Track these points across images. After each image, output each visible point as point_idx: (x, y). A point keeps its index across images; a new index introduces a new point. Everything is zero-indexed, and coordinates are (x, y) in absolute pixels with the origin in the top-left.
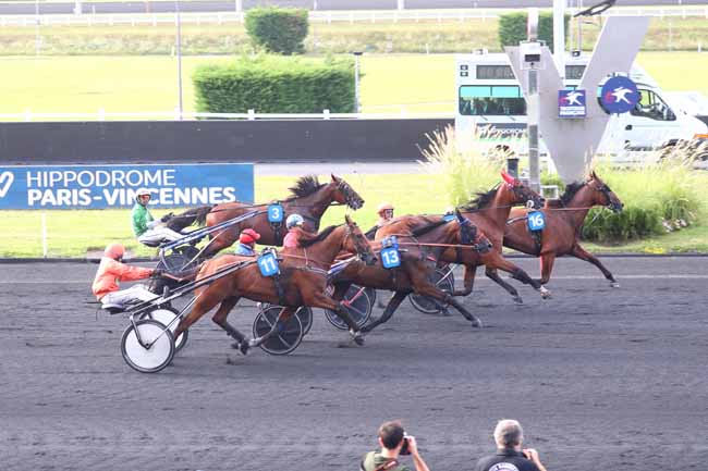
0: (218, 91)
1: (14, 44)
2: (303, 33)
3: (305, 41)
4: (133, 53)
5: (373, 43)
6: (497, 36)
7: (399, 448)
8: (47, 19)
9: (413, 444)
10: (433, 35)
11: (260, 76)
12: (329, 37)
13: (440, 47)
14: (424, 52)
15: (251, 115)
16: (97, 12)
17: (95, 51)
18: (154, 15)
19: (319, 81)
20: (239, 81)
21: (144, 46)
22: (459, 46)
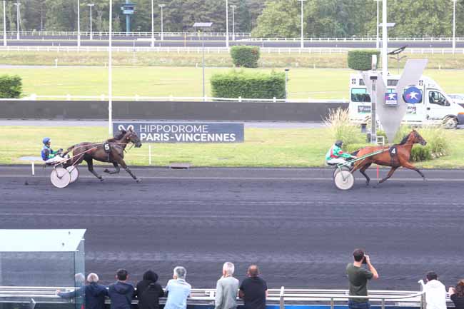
0: (221, 86)
1: (123, 60)
2: (257, 58)
3: (258, 61)
4: (178, 65)
5: (289, 63)
6: (346, 60)
7: (362, 261)
8: (138, 48)
9: (368, 259)
10: (317, 59)
11: (241, 79)
12: (269, 59)
13: (320, 65)
14: (312, 67)
15: (240, 99)
16: (162, 46)
17: (161, 64)
18: (189, 48)
19: (268, 83)
20: (232, 82)
21: (183, 62)
22: (329, 65)
